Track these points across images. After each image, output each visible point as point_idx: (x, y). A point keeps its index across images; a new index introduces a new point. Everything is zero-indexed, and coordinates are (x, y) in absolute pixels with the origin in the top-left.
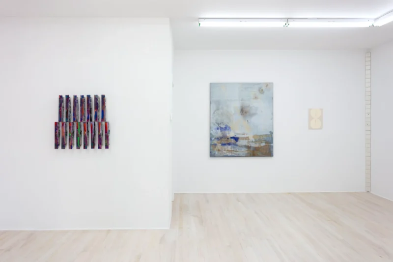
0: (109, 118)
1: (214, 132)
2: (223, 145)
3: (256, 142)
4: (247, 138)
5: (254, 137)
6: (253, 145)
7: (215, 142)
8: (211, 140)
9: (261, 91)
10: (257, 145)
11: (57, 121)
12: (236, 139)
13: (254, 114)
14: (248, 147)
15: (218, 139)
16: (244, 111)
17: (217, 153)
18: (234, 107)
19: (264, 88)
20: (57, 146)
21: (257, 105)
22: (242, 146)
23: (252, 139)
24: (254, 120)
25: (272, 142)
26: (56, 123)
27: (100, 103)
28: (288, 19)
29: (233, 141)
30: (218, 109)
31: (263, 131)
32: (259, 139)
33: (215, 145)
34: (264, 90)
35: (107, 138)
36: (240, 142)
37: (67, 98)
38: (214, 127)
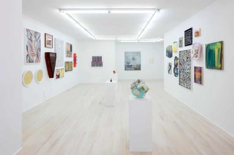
0: (102, 61)
1: (126, 64)
3: (136, 66)
4: (134, 66)
6: (136, 67)
9: (138, 54)
10: (137, 67)
11: (92, 61)
12: (131, 66)
13: (136, 60)
14: (134, 68)
15: (127, 66)
16: (133, 59)
17: (126, 69)
18: (131, 58)
20: (92, 66)
21: (136, 57)
24: (136, 61)
25: (140, 66)
26: (92, 62)
27: (101, 58)
29: (130, 66)
30: (127, 58)
31: (138, 64)
32: (137, 66)
33: (126, 67)
34: (139, 54)
35: (102, 64)
36: (132, 67)
37: (94, 57)
38: (126, 63)
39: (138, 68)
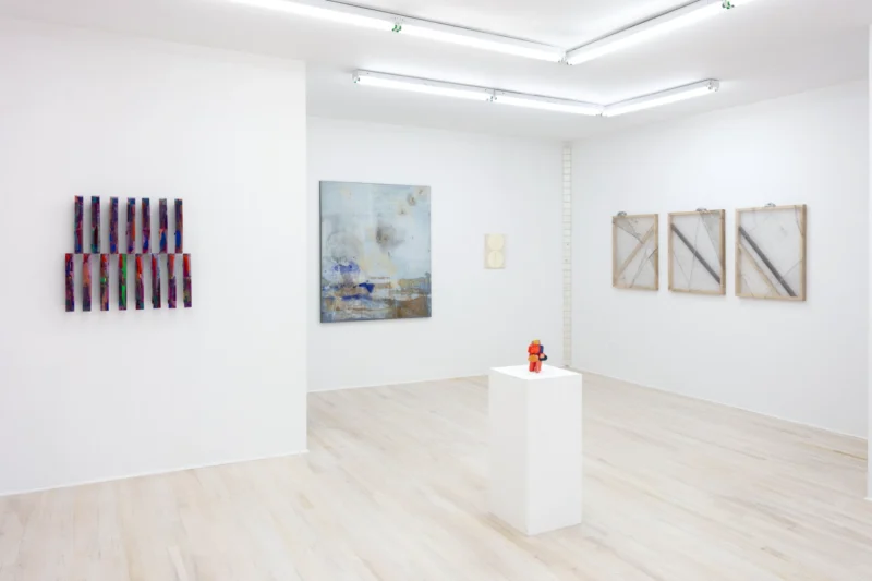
1: (328, 274)
2: (347, 298)
3: (403, 291)
4: (388, 286)
5: (400, 282)
6: (399, 298)
7: (332, 293)
8: (322, 289)
9: (412, 201)
10: (404, 298)
12: (369, 287)
13: (400, 242)
14: (390, 302)
15: (336, 287)
16: (383, 237)
17: (334, 314)
18: (365, 228)
19: (415, 196)
20: (70, 306)
21: (404, 225)
22: (379, 301)
23: (396, 286)
24: (400, 252)
25: (429, 292)
27: (172, 216)
28: (496, 90)
29: (363, 291)
30: (336, 232)
31: (414, 273)
32: (408, 286)
33: (332, 299)
34: (416, 198)
35: (187, 285)
36: (378, 293)
37: (96, 201)
38: (328, 266)
39: (413, 304)
